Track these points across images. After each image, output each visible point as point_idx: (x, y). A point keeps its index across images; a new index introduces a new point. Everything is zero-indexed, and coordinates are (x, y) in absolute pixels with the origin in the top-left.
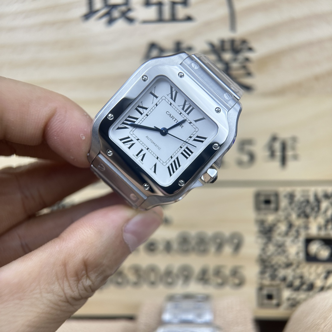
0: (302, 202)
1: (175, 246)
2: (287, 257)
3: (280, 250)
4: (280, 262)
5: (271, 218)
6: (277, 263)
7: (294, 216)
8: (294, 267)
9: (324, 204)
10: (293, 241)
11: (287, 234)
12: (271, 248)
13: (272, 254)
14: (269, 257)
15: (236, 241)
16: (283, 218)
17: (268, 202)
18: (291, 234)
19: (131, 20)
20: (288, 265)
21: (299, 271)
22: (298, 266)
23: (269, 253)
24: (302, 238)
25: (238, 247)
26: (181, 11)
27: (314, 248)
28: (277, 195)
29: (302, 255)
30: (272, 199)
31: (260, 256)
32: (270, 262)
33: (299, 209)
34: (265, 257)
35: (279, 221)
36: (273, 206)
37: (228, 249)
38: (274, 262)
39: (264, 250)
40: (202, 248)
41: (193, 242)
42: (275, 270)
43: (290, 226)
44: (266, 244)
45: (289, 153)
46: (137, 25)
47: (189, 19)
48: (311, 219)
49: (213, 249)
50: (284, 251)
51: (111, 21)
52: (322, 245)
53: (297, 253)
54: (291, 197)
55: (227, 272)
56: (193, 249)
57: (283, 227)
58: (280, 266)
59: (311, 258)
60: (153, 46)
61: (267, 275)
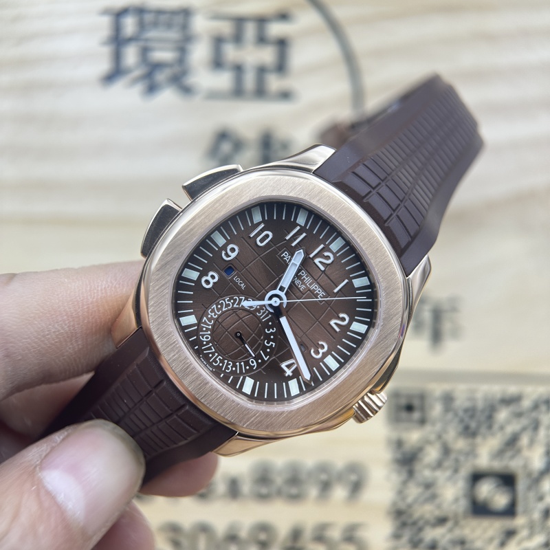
0: (466, 411)
1: (246, 488)
2: (439, 507)
3: (428, 493)
4: (428, 516)
5: (414, 436)
6: (421, 517)
7: (451, 434)
8: (449, 524)
9: (503, 415)
10: (449, 479)
11: (439, 465)
12: (414, 491)
13: (416, 501)
14: (410, 506)
15: (353, 478)
16: (433, 437)
17: (410, 408)
18: (447, 464)
19: (187, 90)
20: (442, 521)
21: (458, 533)
22: (456, 523)
23: (410, 500)
24: (465, 472)
25: (356, 488)
26: (274, 83)
27: (486, 490)
28: (422, 397)
29: (463, 504)
30: (416, 403)
31: (394, 504)
32: (411, 516)
33: (462, 421)
34: (402, 506)
35: (428, 442)
36: (416, 415)
37: (339, 493)
38: (417, 515)
39: (401, 493)
40: (294, 491)
41: (279, 481)
42: (420, 529)
43: (446, 451)
44: (405, 483)
45: (447, 326)
46: (197, 100)
47: (285, 95)
48: (479, 440)
49: (313, 492)
50: (433, 497)
51: (152, 89)
52: (498, 486)
53: (456, 500)
54: (448, 399)
55: (335, 534)
56: (279, 493)
57: (432, 454)
58: (427, 523)
59: (480, 509)
60: (223, 136)
61: (405, 539)
